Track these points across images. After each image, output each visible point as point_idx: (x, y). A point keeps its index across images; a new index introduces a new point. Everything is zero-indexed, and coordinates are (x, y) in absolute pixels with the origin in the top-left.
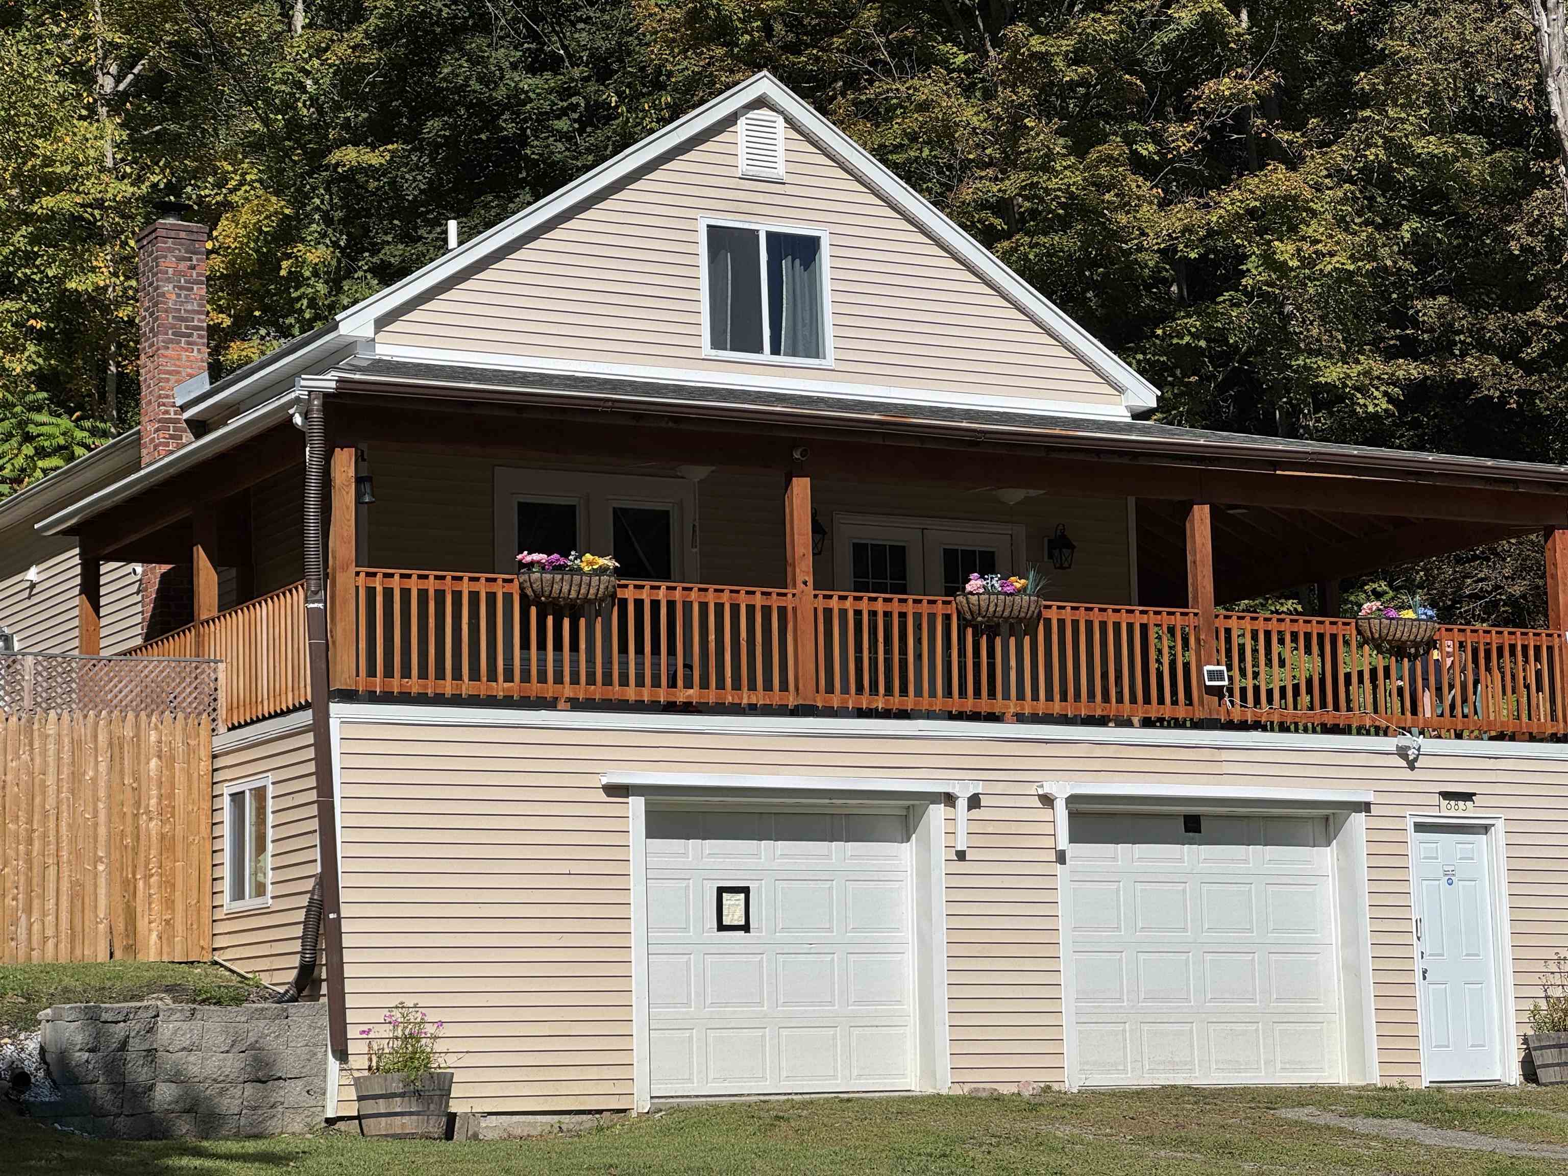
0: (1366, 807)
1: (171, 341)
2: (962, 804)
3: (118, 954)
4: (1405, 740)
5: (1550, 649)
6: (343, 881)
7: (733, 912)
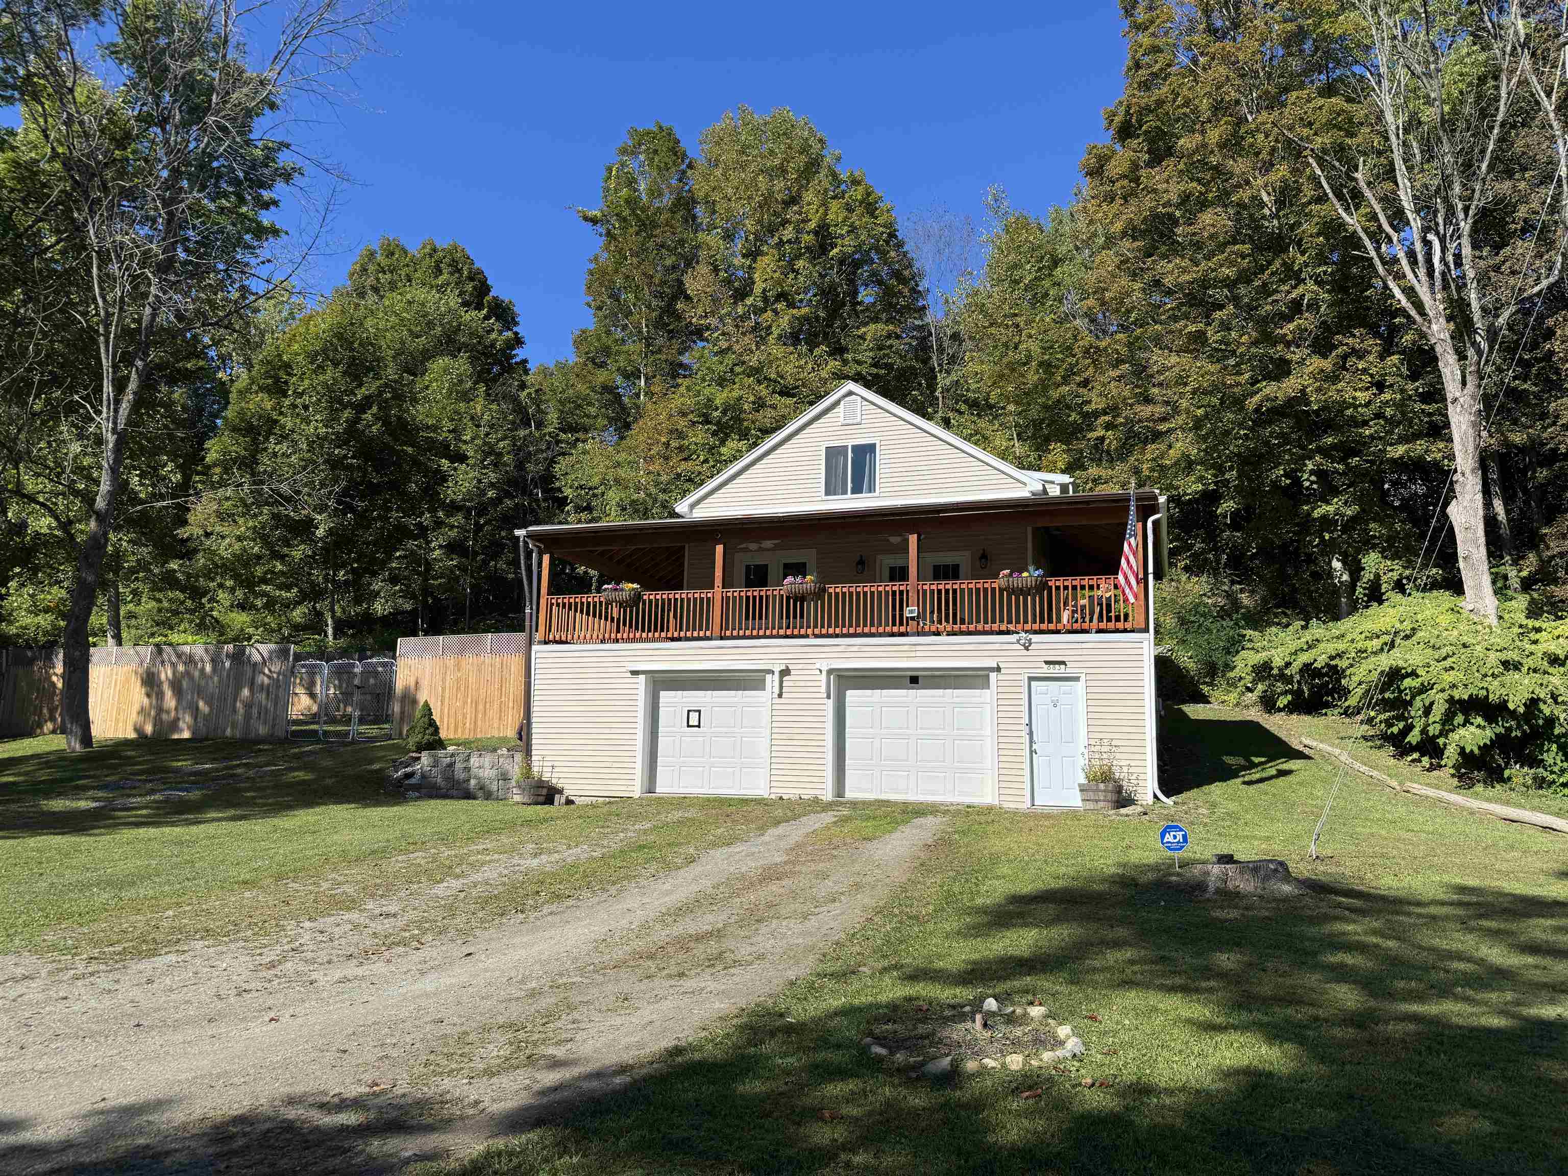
0: (998, 670)
4: (1021, 636)
6: (533, 709)
7: (694, 721)
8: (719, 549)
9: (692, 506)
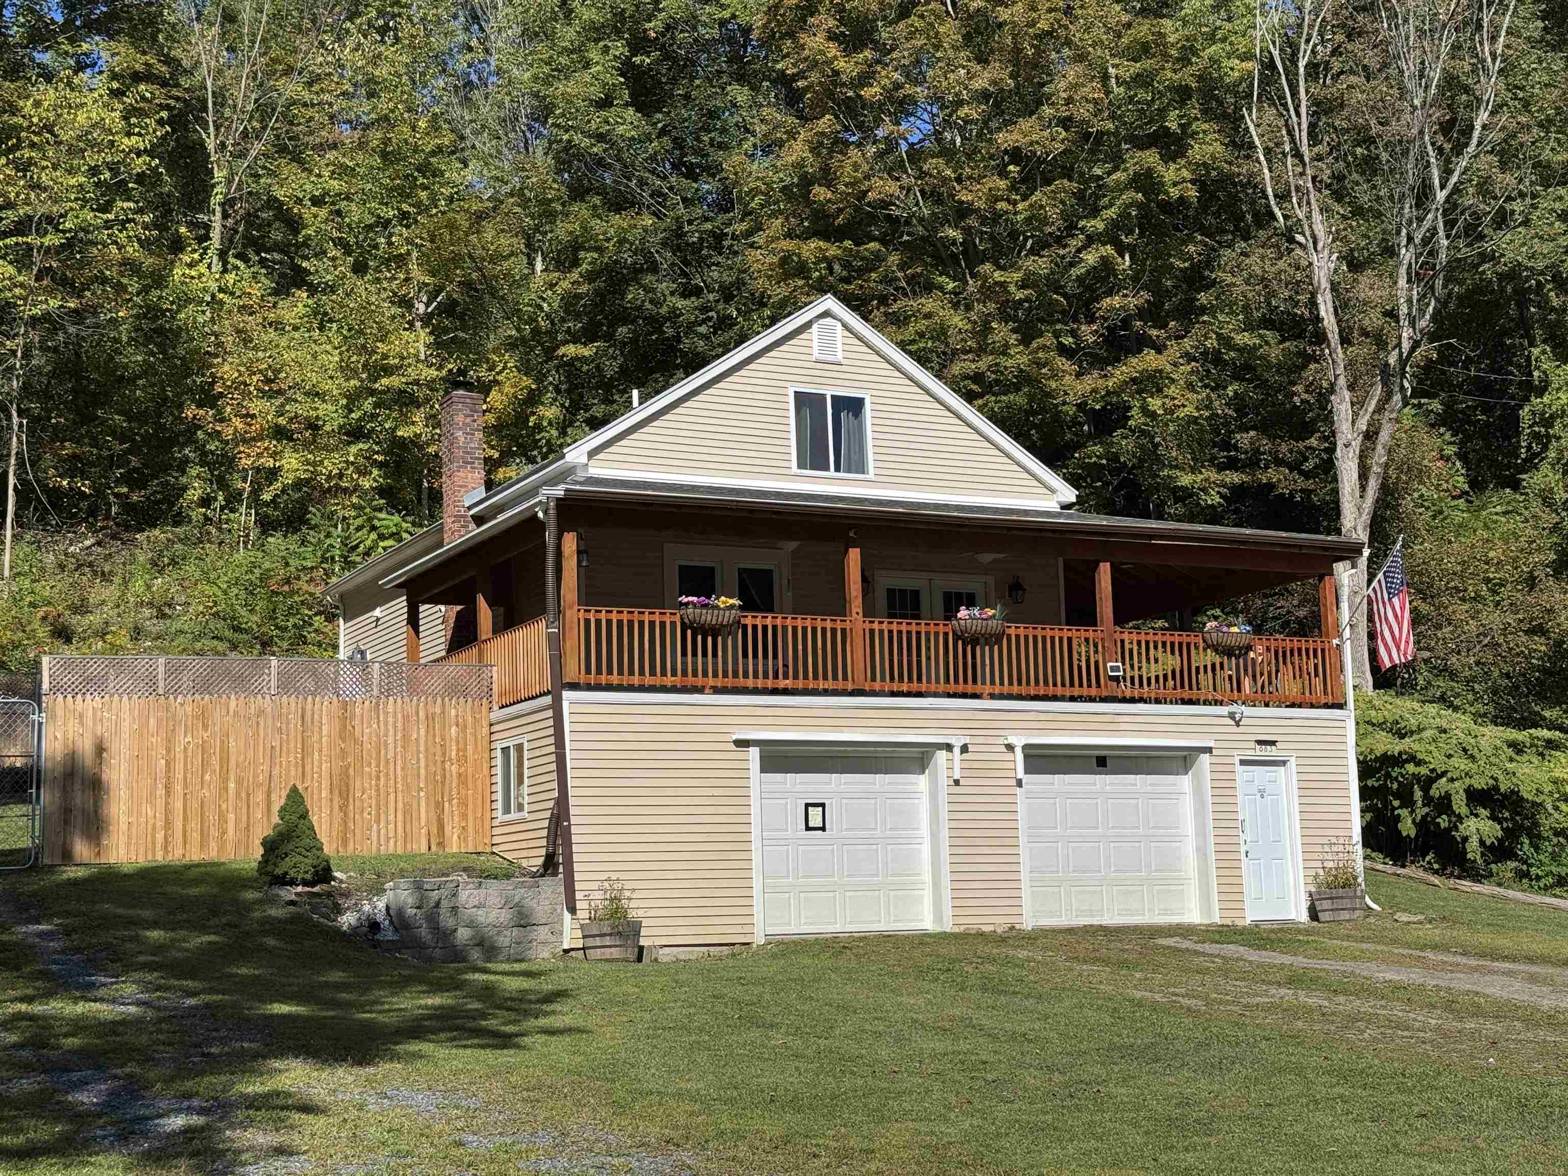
0: (1209, 750)
1: (460, 467)
2: (957, 750)
3: (434, 848)
4: (1234, 708)
5: (1323, 650)
6: (572, 801)
7: (815, 818)
8: (854, 556)
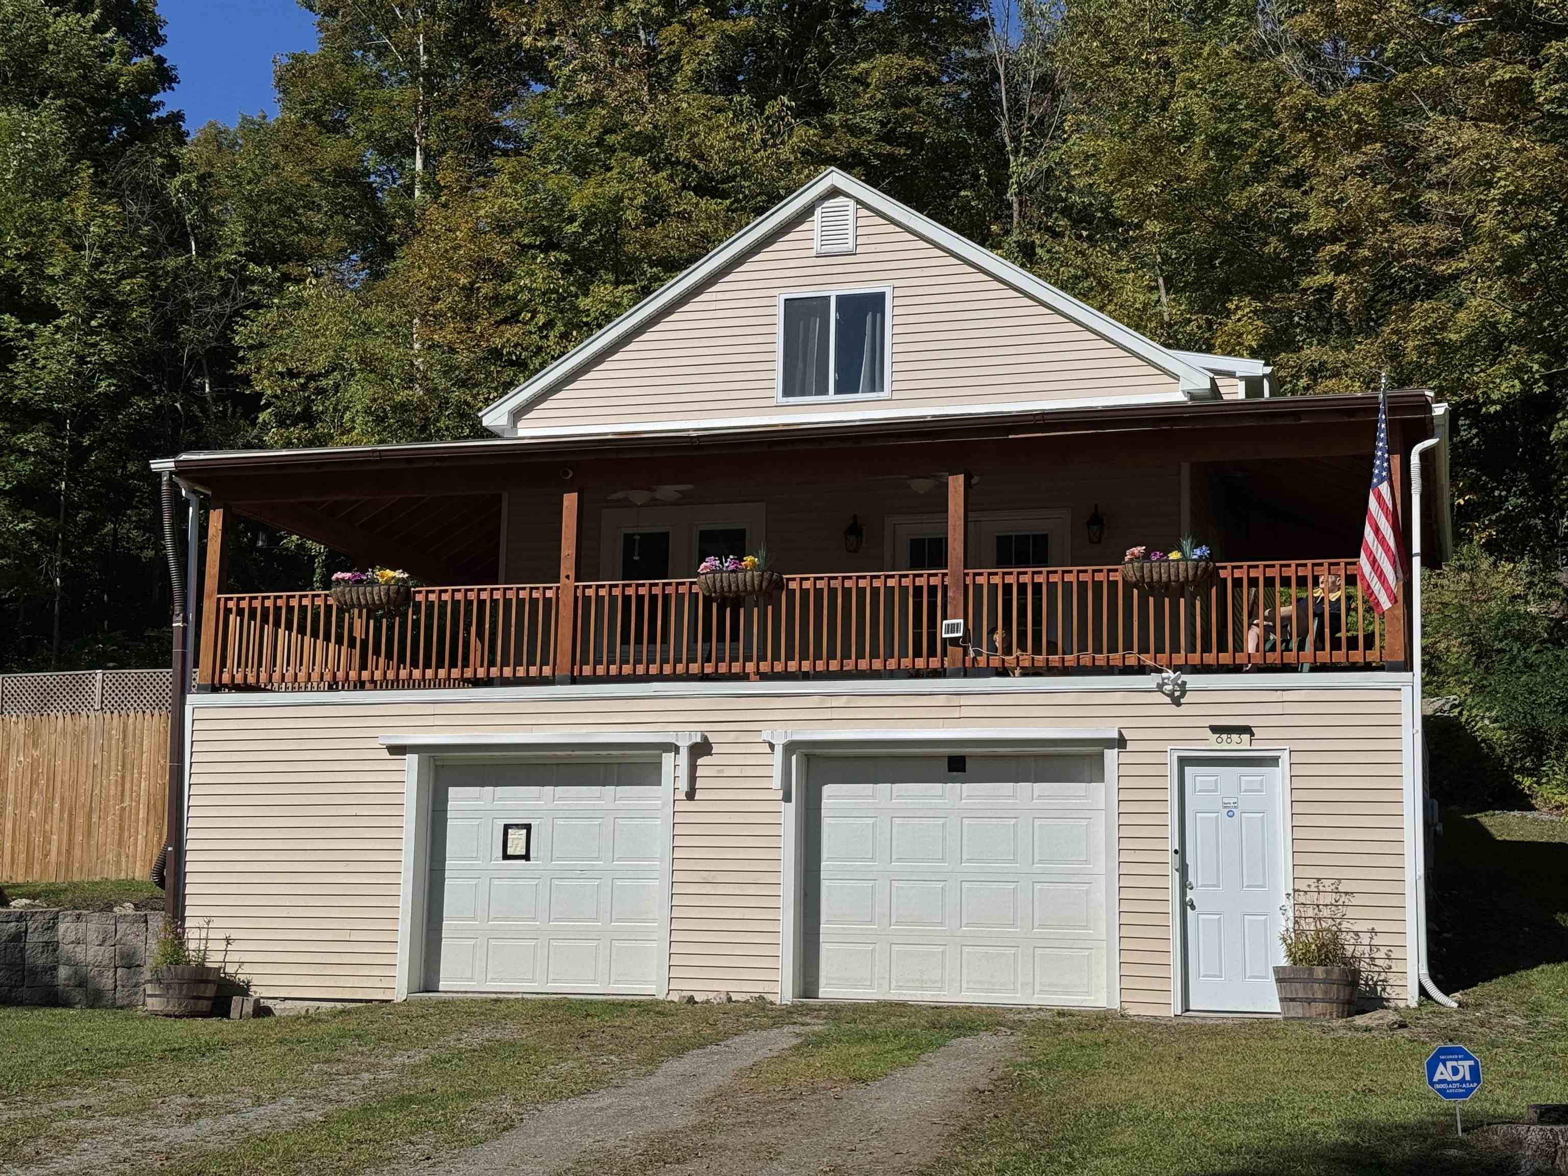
0: (1121, 743)
2: (683, 752)
4: (1168, 677)
7: (517, 845)
8: (570, 501)
9: (517, 414)
